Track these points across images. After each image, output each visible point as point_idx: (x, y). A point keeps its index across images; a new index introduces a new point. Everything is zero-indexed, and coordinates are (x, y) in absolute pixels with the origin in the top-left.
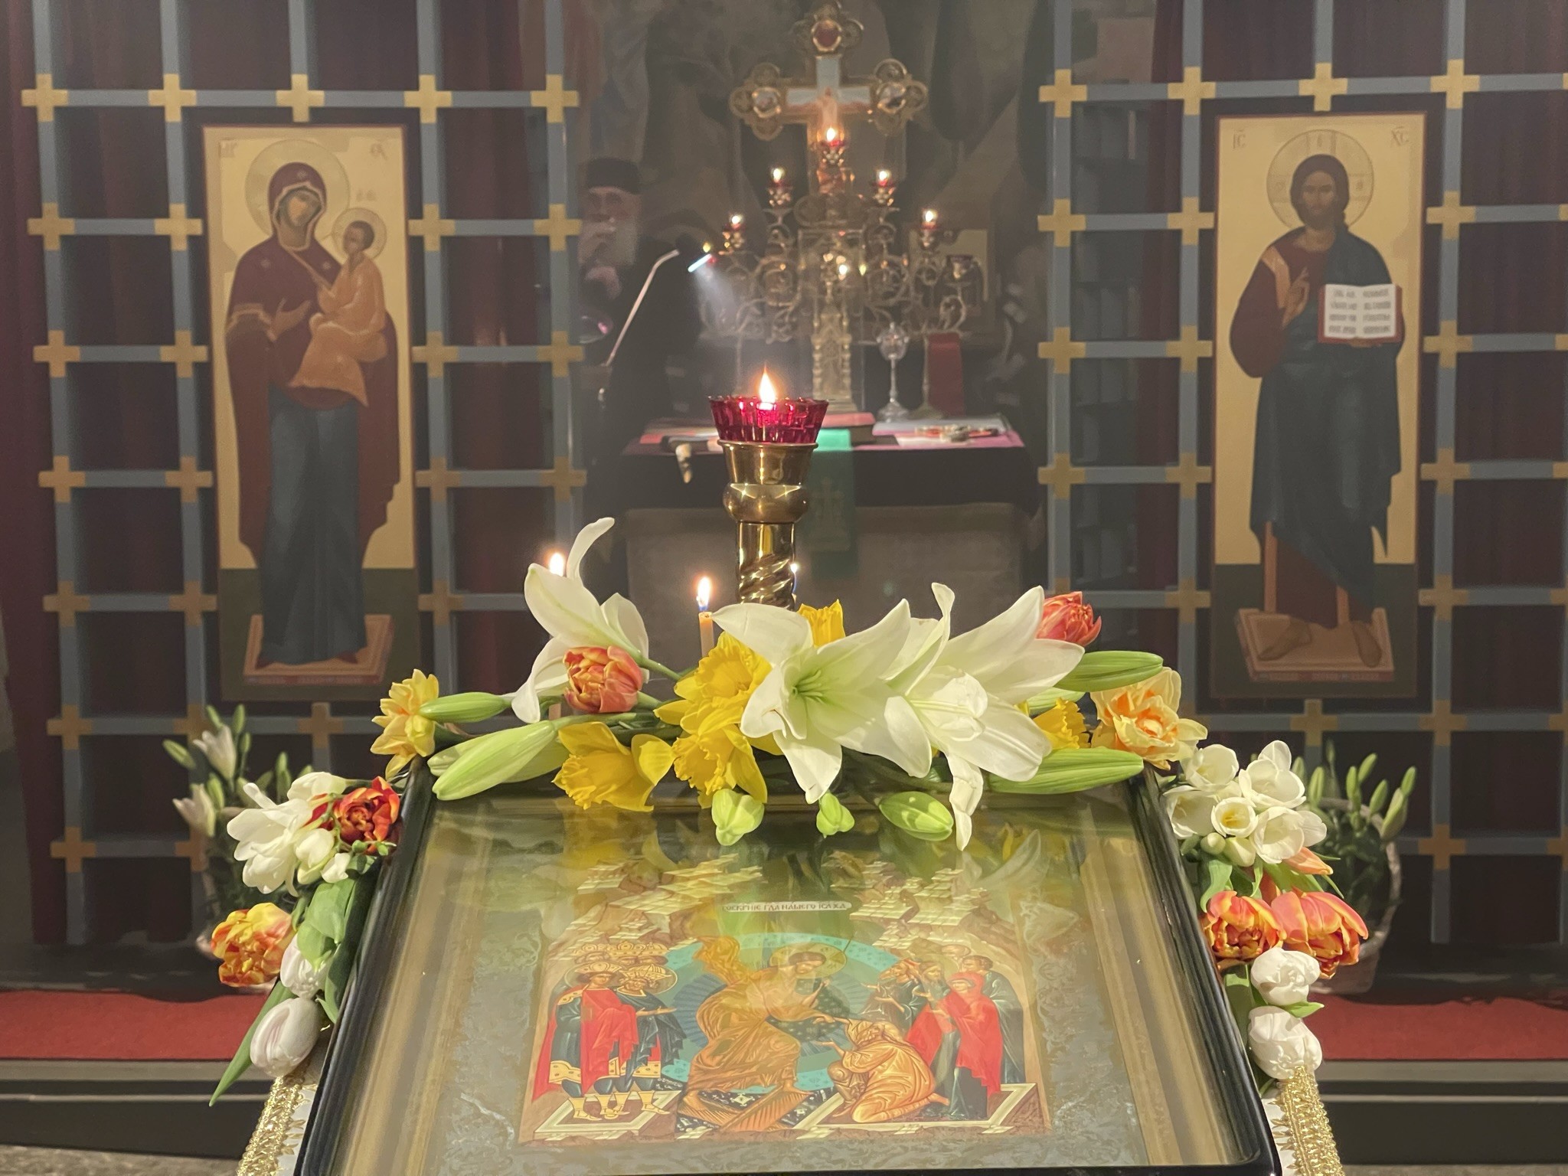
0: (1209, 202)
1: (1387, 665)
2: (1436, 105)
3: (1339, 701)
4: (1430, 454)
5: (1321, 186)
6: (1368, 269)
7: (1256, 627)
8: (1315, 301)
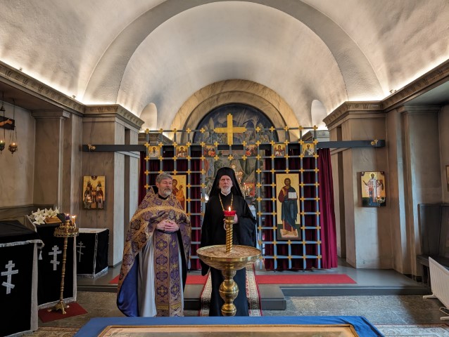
0: (275, 183)
1: (297, 236)
2: (299, 173)
3: (292, 240)
4: (301, 211)
5: (288, 181)
6: (293, 190)
7: (282, 231)
8: (288, 194)
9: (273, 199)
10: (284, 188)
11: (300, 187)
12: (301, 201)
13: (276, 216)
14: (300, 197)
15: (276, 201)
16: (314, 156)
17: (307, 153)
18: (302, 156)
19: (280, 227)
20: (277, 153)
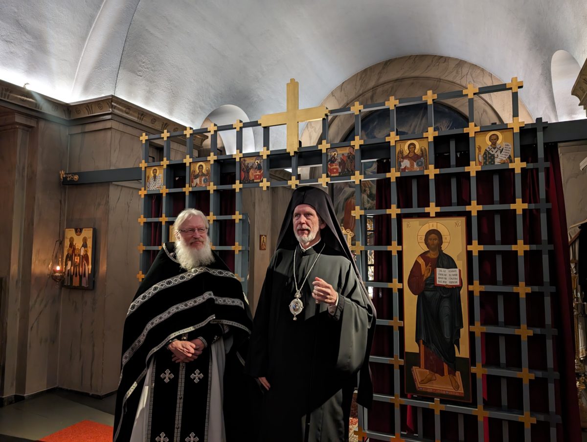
0: (400, 243)
1: (461, 390)
2: (468, 215)
3: (446, 399)
4: (472, 322)
5: (434, 238)
6: (450, 263)
7: (418, 373)
8: (433, 273)
9: (395, 285)
10: (423, 256)
11: (469, 254)
12: (471, 294)
13: (402, 330)
14: (470, 282)
15: (401, 291)
16: (511, 166)
17: (489, 157)
18: (473, 168)
19: (412, 359)
20: (406, 163)
